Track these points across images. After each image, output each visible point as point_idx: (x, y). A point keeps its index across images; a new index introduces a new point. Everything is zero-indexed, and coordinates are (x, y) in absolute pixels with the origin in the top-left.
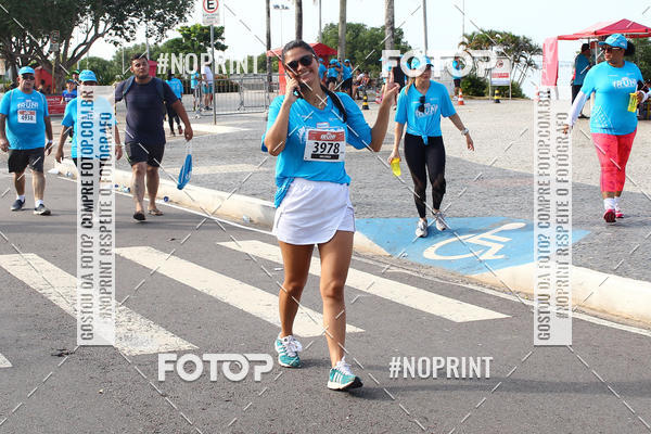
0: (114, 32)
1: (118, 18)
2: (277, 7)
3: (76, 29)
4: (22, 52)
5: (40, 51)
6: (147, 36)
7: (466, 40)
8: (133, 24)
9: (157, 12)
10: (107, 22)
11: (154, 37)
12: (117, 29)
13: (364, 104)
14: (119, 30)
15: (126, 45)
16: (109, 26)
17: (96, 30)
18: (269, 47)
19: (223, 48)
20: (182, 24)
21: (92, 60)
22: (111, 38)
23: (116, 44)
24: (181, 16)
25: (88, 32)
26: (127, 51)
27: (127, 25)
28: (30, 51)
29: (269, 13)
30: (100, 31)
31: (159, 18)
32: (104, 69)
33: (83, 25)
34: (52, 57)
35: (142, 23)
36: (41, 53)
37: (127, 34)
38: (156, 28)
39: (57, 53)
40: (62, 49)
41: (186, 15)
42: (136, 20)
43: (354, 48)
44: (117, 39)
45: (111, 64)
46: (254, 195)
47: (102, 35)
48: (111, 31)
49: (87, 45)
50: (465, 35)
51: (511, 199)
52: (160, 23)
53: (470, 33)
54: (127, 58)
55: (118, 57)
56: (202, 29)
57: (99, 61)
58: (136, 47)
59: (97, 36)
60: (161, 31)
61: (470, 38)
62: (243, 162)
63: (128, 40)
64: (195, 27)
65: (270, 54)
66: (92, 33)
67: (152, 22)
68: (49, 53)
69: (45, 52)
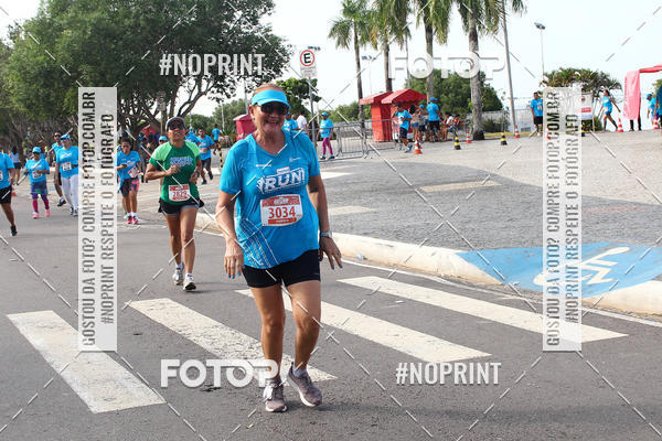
0: (215, 90)
1: (219, 77)
2: (365, 58)
3: (181, 89)
4: (131, 113)
5: (148, 109)
6: (246, 91)
7: (547, 79)
8: (234, 82)
10: (208, 81)
12: (215, 85)
13: (456, 144)
14: (221, 88)
15: (227, 101)
16: (211, 84)
17: (200, 90)
18: (361, 96)
19: (317, 99)
20: (279, 79)
21: (194, 117)
22: (213, 95)
23: (218, 100)
24: (278, 71)
25: (192, 91)
26: (226, 107)
27: (228, 83)
28: (139, 111)
29: (359, 63)
30: (203, 89)
32: (206, 125)
33: (186, 84)
34: (159, 116)
35: (242, 79)
36: (149, 114)
37: (228, 91)
38: (254, 84)
39: (164, 112)
40: (168, 108)
41: (282, 70)
42: (235, 78)
43: (440, 92)
44: (219, 95)
45: (211, 120)
46: (365, 234)
47: (205, 93)
48: (213, 89)
49: (192, 103)
50: (546, 74)
51: (612, 226)
52: (258, 79)
53: (550, 73)
54: (226, 114)
55: (218, 113)
56: (297, 82)
57: (200, 117)
58: (234, 103)
59: (200, 94)
61: (550, 77)
62: (350, 204)
63: (229, 97)
64: (290, 81)
65: (362, 102)
66: (196, 92)
67: (251, 78)
68: (156, 112)
69: (152, 112)
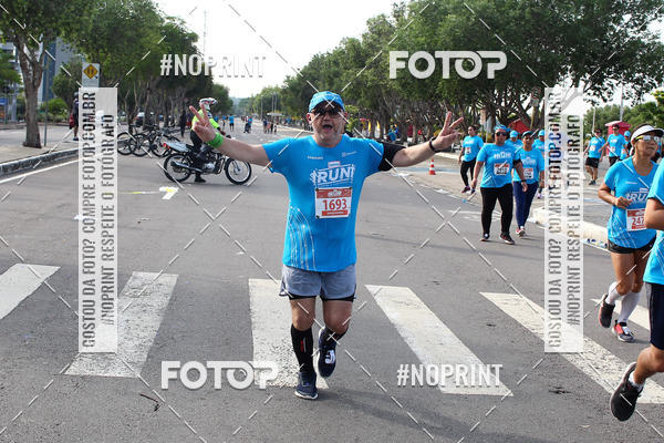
0: (592, 92)
1: (598, 80)
4: (503, 104)
5: (520, 104)
6: (624, 97)
8: (612, 86)
9: (637, 75)
10: (586, 82)
11: (631, 100)
12: (593, 88)
14: (598, 91)
15: (602, 105)
16: (588, 86)
20: (660, 89)
22: (589, 97)
23: (593, 103)
27: (606, 86)
28: (511, 103)
30: (580, 89)
31: (638, 81)
33: (562, 83)
34: (530, 112)
35: (620, 85)
36: (520, 107)
37: (605, 94)
38: (633, 91)
39: (537, 108)
40: (541, 105)
42: (614, 82)
44: (595, 98)
47: (582, 94)
48: (590, 91)
52: (639, 87)
54: (597, 118)
55: (590, 116)
60: (639, 94)
63: (605, 100)
67: (630, 84)
68: (528, 107)
69: (525, 105)
